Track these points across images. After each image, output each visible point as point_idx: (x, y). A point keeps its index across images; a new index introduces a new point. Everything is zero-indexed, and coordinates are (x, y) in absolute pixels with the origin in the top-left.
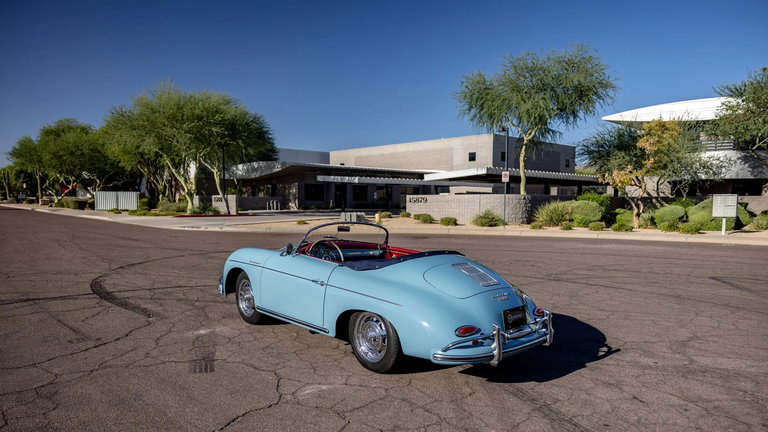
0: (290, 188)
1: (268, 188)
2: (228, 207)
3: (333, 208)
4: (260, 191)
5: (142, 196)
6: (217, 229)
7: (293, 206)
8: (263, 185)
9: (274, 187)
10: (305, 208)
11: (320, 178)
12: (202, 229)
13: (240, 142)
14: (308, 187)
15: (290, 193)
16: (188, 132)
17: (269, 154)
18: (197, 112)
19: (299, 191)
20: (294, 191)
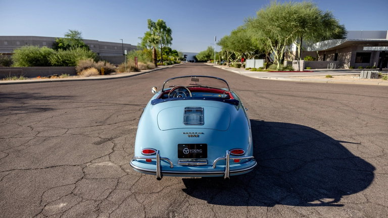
0: (346, 55)
1: (333, 56)
2: (299, 67)
3: (375, 68)
4: (328, 57)
5: (265, 62)
6: (275, 79)
7: (346, 67)
8: (330, 54)
9: (336, 55)
10: (354, 68)
11: (365, 49)
12: (268, 79)
13: (306, 29)
14: (358, 54)
15: (345, 58)
16: (278, 27)
17: (341, 35)
18: (284, 15)
19: (352, 57)
20: (348, 57)
